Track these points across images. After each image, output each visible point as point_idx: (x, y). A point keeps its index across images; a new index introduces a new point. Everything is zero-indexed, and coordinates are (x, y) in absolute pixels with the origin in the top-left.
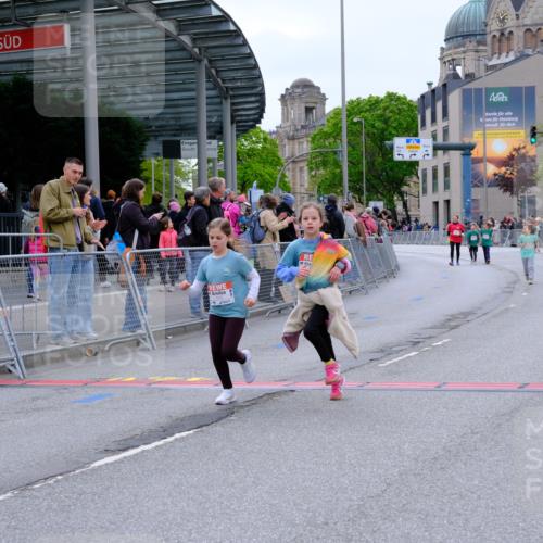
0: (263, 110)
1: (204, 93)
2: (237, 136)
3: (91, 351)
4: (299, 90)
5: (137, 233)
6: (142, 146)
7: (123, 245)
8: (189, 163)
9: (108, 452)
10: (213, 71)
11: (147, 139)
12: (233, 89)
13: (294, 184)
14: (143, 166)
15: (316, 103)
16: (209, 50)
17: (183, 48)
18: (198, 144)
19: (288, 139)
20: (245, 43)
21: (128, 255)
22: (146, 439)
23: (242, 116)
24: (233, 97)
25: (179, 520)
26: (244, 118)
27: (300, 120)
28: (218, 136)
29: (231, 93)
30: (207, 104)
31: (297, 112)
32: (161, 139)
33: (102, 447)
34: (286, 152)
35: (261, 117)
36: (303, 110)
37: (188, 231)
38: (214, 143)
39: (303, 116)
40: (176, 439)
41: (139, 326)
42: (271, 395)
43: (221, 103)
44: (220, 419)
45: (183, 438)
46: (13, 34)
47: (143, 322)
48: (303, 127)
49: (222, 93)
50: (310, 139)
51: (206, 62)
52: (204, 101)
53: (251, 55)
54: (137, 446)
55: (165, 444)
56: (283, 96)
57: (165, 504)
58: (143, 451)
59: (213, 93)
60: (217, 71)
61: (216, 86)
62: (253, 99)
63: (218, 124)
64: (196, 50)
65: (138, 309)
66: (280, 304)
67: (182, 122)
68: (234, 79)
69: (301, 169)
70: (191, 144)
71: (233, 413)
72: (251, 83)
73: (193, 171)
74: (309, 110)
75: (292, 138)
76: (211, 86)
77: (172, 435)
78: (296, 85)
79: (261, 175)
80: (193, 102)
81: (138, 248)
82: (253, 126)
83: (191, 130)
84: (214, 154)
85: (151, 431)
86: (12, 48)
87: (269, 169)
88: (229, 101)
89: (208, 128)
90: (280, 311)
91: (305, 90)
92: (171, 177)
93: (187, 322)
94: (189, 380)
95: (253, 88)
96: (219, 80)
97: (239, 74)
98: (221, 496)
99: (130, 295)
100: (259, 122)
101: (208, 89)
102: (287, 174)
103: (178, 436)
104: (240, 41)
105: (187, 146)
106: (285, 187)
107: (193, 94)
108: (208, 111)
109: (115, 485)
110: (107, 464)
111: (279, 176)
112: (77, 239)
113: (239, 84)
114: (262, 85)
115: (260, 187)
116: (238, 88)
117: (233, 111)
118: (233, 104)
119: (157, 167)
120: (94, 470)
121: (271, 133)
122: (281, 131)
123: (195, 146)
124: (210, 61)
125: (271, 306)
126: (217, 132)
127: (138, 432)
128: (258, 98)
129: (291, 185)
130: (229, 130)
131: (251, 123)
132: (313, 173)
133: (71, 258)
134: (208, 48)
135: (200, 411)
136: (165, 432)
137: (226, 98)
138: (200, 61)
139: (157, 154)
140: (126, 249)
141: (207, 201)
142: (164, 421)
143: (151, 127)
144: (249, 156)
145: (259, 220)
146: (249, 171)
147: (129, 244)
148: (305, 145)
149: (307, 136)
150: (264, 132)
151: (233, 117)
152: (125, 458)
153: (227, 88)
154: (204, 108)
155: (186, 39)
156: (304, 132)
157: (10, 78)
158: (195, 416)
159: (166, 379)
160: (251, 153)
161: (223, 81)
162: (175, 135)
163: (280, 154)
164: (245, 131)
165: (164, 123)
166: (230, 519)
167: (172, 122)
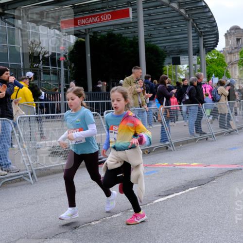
0: (218, 41)
1: (191, 35)
2: (206, 53)
3: (147, 152)
4: (233, 31)
5: (165, 99)
6: (163, 60)
7: (159, 104)
8: (184, 67)
9: (160, 196)
10: (195, 24)
11: (166, 57)
12: (204, 32)
13: (232, 74)
14: (164, 69)
15: (241, 36)
16: (193, 15)
17: (181, 15)
18: (189, 58)
19: (229, 54)
20: (210, 11)
21: (161, 109)
22: (176, 190)
23: (208, 44)
24: (204, 36)
25: (197, 227)
26: (209, 45)
27: (234, 45)
28: (197, 54)
29: (203, 34)
30: (193, 40)
31: (233, 41)
32: (171, 56)
33: (157, 194)
34: (228, 60)
35: (217, 44)
36: (236, 40)
37: (187, 98)
38: (196, 57)
39: (236, 43)
40: (190, 191)
41: (167, 140)
42: (231, 171)
43: (198, 39)
44: (209, 182)
45: (193, 190)
46: (107, 14)
47: (169, 138)
48: (235, 48)
49: (199, 34)
50: (239, 53)
51: (191, 20)
52: (191, 38)
53: (212, 16)
54: (173, 194)
55: (185, 193)
56: (226, 34)
57: (189, 219)
58: (176, 196)
59: (195, 34)
60: (197, 24)
61: (196, 31)
62: (213, 36)
63: (197, 49)
64: (187, 15)
65: (167, 133)
66: (230, 130)
67: (181, 48)
68: (204, 28)
69: (235, 68)
70: (185, 58)
71: (214, 179)
72: (212, 29)
73: (185, 70)
74: (238, 40)
75: (231, 53)
76: (194, 31)
77: (188, 189)
78: (232, 29)
79: (217, 71)
80: (186, 39)
81: (166, 105)
82: (213, 49)
83: (185, 52)
84: (196, 62)
85: (178, 187)
86: (107, 20)
87: (220, 68)
88: (202, 38)
89: (193, 50)
90: (230, 133)
91: (236, 31)
92: (176, 74)
93: (188, 138)
94: (192, 164)
95: (213, 31)
96: (198, 28)
97: (206, 25)
98: (214, 216)
99: (163, 126)
100: (216, 47)
101: (193, 33)
102: (228, 69)
103: (190, 189)
104: (207, 10)
105: (184, 59)
106: (228, 76)
107: (186, 35)
108: (193, 43)
109: (166, 211)
110: (160, 201)
111: (225, 71)
112: (139, 102)
113: (207, 30)
114: (217, 30)
115: (216, 76)
116: (206, 32)
117: (204, 42)
118: (204, 39)
119: (169, 69)
120: (155, 204)
121: (220, 52)
122: (225, 50)
123: (187, 59)
124: (193, 20)
125: (226, 130)
126: (197, 52)
127: (173, 187)
128: (215, 36)
129: (230, 75)
130: (203, 51)
131: (212, 47)
132: (241, 69)
133: (137, 111)
134: (193, 14)
135: (199, 178)
136: (185, 188)
137: (201, 37)
138: (189, 20)
139: (170, 64)
140: (161, 106)
141: (196, 84)
142: (183, 183)
143: (166, 51)
144: (211, 62)
145: (217, 91)
146: (211, 69)
147: (162, 104)
148: (237, 56)
149: (237, 52)
150: (217, 51)
151: (204, 45)
152: (168, 199)
153: (201, 32)
154: (191, 41)
155: (182, 11)
156: (236, 50)
157: (106, 33)
158: (197, 180)
159: (181, 164)
160: (212, 61)
161: (200, 29)
162: (178, 54)
163: (225, 61)
164: (210, 51)
165: (172, 49)
166: (220, 227)
167: (176, 49)
